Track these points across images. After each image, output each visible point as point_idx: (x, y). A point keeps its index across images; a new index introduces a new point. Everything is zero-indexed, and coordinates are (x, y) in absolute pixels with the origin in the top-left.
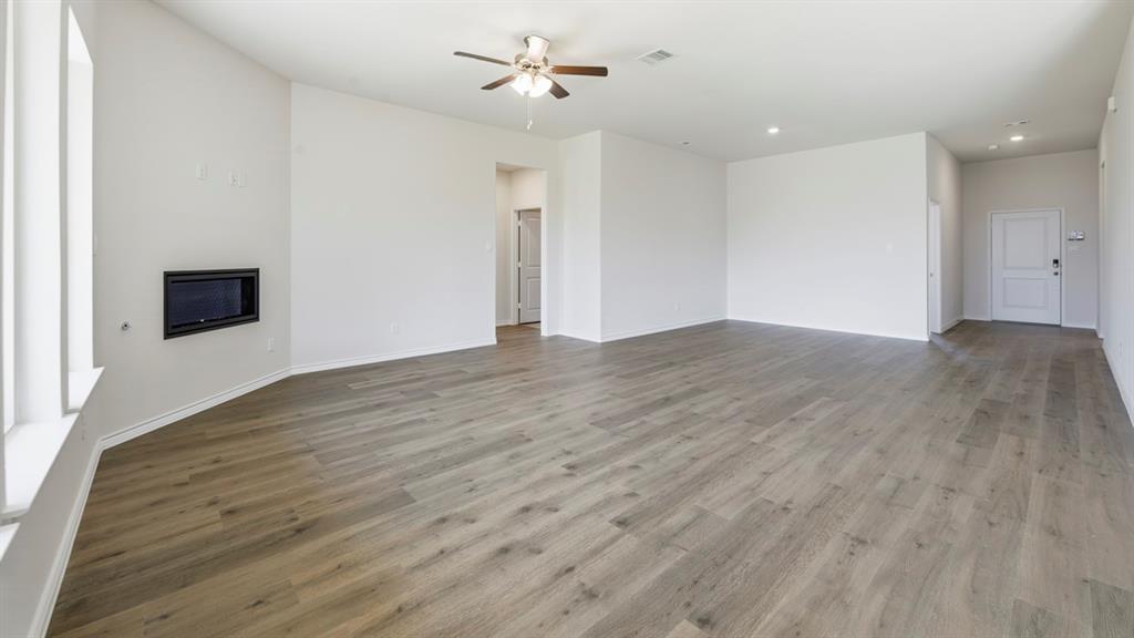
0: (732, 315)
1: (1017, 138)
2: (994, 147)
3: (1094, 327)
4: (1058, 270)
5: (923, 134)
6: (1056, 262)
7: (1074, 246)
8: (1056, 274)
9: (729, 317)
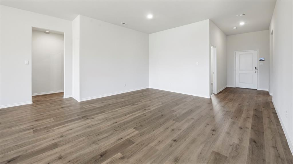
0: (151, 87)
1: (242, 23)
2: (235, 28)
3: (268, 90)
4: (256, 71)
5: (208, 20)
6: (256, 68)
7: (261, 63)
8: (256, 72)
9: (150, 87)
